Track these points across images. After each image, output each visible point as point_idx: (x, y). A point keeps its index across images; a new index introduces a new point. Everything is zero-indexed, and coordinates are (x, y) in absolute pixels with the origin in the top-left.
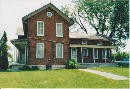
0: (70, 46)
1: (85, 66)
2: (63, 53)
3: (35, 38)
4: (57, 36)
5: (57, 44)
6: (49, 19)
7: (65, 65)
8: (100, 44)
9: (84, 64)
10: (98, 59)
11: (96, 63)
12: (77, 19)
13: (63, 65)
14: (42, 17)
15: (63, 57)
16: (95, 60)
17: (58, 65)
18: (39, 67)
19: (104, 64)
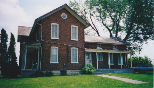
0: (86, 51)
1: (100, 72)
2: (78, 58)
3: (49, 41)
4: (72, 40)
5: (72, 48)
6: (64, 21)
7: (80, 71)
8: (115, 48)
9: (99, 69)
10: (113, 64)
11: (111, 69)
12: (88, 17)
13: (78, 70)
14: (56, 19)
15: (78, 62)
16: (110, 65)
17: (72, 71)
18: (53, 73)
19: (120, 70)
